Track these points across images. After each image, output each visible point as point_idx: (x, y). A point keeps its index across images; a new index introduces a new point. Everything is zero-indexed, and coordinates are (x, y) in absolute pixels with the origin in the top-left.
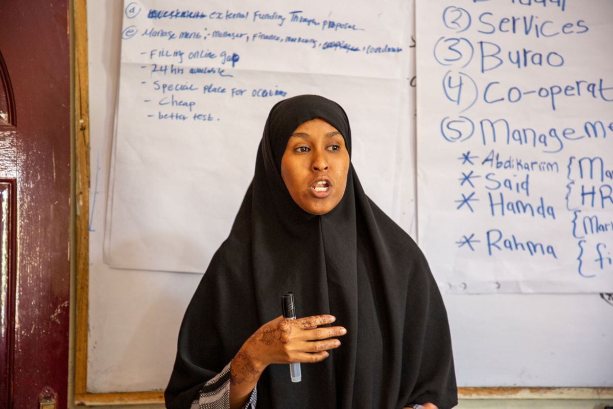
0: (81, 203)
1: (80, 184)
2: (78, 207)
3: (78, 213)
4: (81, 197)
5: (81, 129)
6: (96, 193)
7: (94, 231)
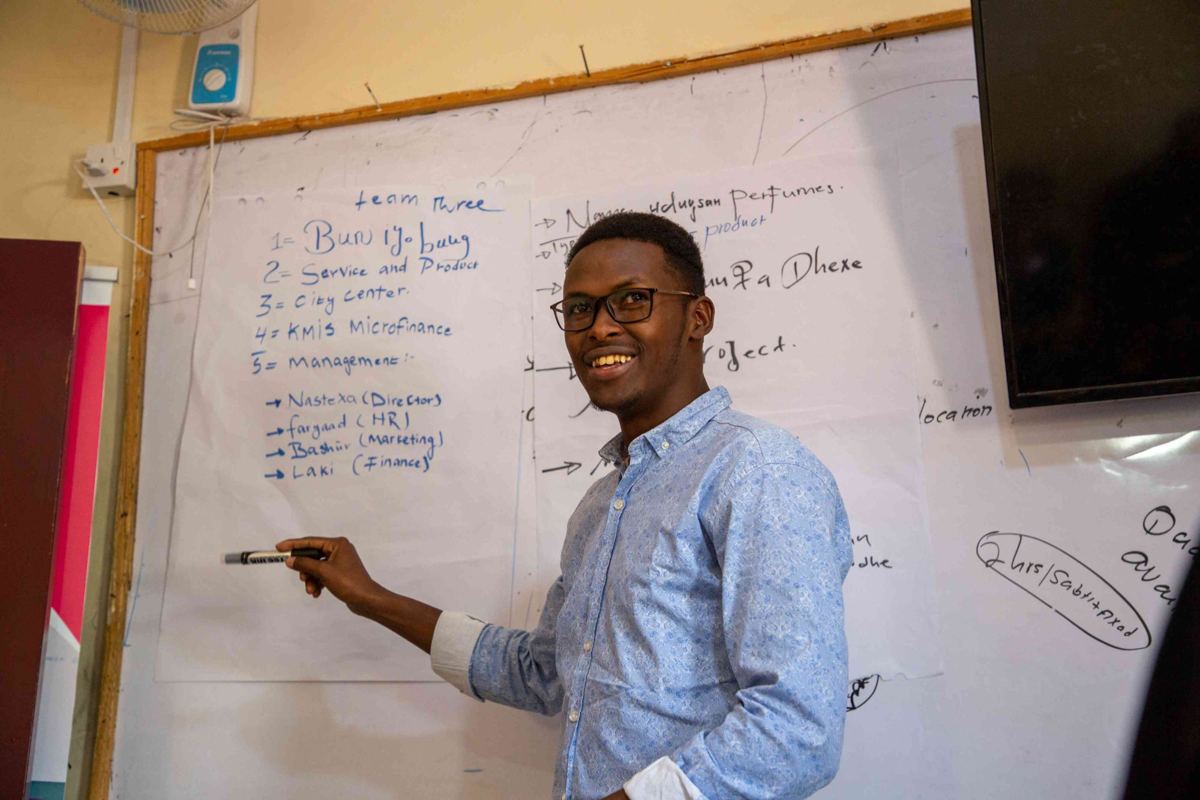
0: (113, 609)
1: (115, 584)
2: (109, 615)
3: (109, 622)
4: (114, 601)
5: (122, 516)
6: (137, 596)
7: (129, 646)
